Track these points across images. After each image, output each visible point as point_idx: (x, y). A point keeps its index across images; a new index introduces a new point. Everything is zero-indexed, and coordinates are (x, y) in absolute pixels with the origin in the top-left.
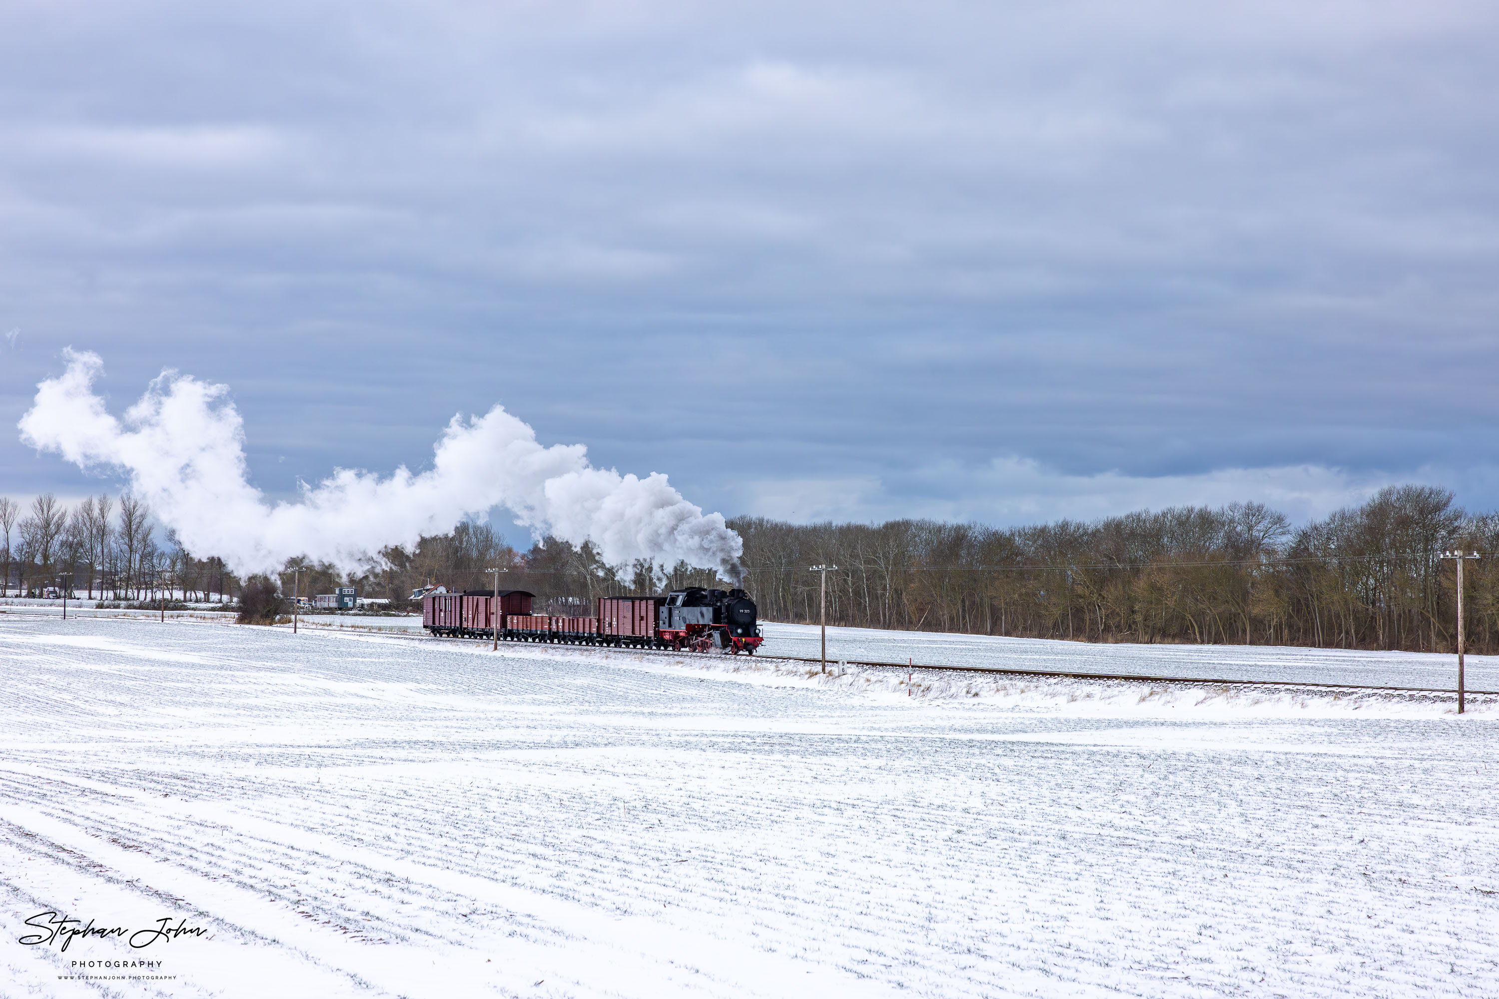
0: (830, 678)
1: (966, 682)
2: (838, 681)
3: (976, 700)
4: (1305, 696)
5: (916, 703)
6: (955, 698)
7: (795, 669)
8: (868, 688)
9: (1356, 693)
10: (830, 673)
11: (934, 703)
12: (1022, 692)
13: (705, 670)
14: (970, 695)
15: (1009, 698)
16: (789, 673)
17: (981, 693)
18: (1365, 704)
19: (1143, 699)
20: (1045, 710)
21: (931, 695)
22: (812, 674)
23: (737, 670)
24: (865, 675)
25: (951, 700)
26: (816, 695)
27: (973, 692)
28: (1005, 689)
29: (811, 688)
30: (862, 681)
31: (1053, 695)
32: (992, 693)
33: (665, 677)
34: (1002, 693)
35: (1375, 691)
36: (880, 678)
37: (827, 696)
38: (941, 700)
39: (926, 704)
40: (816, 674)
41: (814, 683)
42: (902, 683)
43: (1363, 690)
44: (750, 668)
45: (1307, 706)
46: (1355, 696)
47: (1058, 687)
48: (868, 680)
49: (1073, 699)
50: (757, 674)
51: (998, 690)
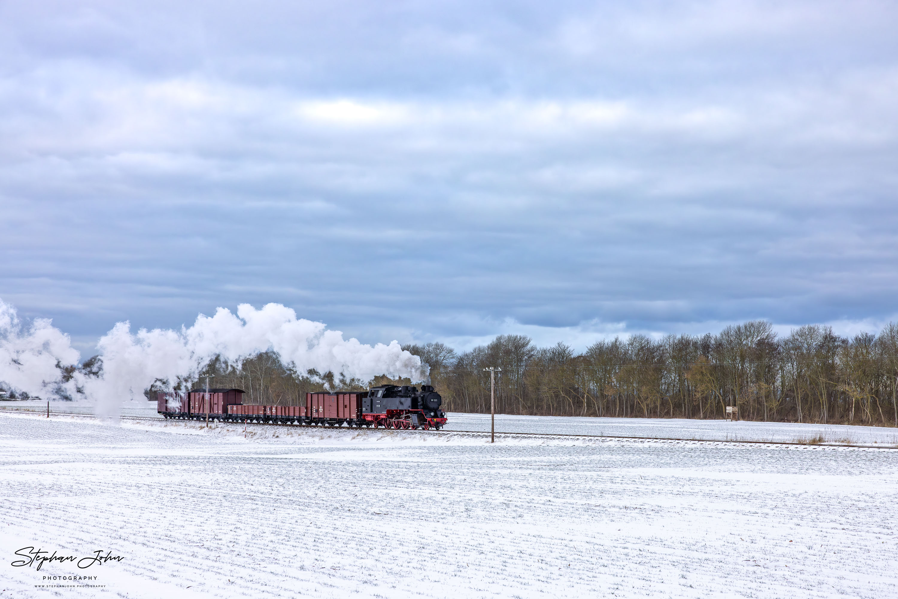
0: (210, 429)
1: (273, 432)
2: (213, 431)
3: (277, 439)
4: (427, 436)
5: (248, 441)
6: (267, 438)
7: (194, 426)
8: (227, 434)
9: (449, 434)
10: (210, 427)
11: (256, 441)
12: (299, 435)
13: (150, 426)
14: (274, 437)
15: (293, 438)
16: (191, 427)
17: (280, 436)
18: (452, 439)
19: (354, 438)
20: (307, 443)
21: (255, 437)
22: (202, 428)
23: (166, 426)
24: (227, 428)
25: (265, 440)
26: (201, 438)
27: (276, 435)
28: (292, 434)
29: (199, 434)
30: (225, 431)
31: (313, 436)
32: (285, 436)
33: (129, 430)
34: (290, 436)
35: (458, 433)
36: (234, 429)
37: (206, 438)
38: (260, 440)
39: (252, 442)
40: (204, 427)
41: (201, 432)
42: (244, 431)
43: (453, 433)
44: (173, 425)
45: (426, 440)
46: (449, 435)
47: (317, 433)
48: (228, 430)
49: (322, 438)
50: (175, 428)
51: (288, 434)
